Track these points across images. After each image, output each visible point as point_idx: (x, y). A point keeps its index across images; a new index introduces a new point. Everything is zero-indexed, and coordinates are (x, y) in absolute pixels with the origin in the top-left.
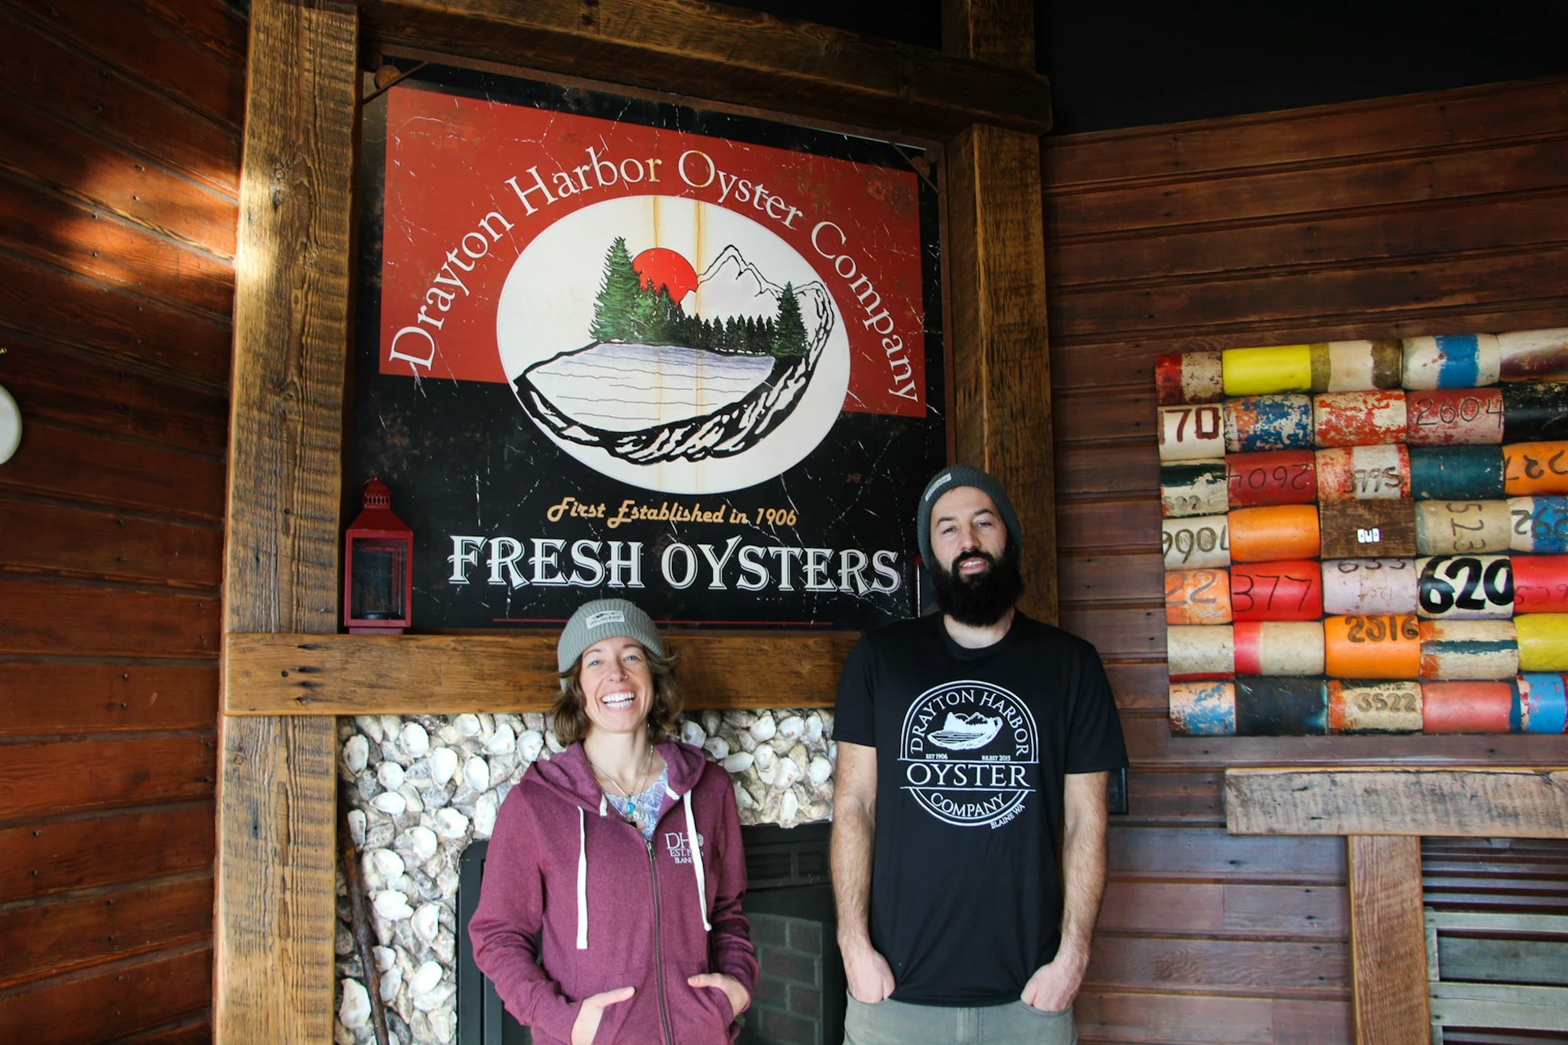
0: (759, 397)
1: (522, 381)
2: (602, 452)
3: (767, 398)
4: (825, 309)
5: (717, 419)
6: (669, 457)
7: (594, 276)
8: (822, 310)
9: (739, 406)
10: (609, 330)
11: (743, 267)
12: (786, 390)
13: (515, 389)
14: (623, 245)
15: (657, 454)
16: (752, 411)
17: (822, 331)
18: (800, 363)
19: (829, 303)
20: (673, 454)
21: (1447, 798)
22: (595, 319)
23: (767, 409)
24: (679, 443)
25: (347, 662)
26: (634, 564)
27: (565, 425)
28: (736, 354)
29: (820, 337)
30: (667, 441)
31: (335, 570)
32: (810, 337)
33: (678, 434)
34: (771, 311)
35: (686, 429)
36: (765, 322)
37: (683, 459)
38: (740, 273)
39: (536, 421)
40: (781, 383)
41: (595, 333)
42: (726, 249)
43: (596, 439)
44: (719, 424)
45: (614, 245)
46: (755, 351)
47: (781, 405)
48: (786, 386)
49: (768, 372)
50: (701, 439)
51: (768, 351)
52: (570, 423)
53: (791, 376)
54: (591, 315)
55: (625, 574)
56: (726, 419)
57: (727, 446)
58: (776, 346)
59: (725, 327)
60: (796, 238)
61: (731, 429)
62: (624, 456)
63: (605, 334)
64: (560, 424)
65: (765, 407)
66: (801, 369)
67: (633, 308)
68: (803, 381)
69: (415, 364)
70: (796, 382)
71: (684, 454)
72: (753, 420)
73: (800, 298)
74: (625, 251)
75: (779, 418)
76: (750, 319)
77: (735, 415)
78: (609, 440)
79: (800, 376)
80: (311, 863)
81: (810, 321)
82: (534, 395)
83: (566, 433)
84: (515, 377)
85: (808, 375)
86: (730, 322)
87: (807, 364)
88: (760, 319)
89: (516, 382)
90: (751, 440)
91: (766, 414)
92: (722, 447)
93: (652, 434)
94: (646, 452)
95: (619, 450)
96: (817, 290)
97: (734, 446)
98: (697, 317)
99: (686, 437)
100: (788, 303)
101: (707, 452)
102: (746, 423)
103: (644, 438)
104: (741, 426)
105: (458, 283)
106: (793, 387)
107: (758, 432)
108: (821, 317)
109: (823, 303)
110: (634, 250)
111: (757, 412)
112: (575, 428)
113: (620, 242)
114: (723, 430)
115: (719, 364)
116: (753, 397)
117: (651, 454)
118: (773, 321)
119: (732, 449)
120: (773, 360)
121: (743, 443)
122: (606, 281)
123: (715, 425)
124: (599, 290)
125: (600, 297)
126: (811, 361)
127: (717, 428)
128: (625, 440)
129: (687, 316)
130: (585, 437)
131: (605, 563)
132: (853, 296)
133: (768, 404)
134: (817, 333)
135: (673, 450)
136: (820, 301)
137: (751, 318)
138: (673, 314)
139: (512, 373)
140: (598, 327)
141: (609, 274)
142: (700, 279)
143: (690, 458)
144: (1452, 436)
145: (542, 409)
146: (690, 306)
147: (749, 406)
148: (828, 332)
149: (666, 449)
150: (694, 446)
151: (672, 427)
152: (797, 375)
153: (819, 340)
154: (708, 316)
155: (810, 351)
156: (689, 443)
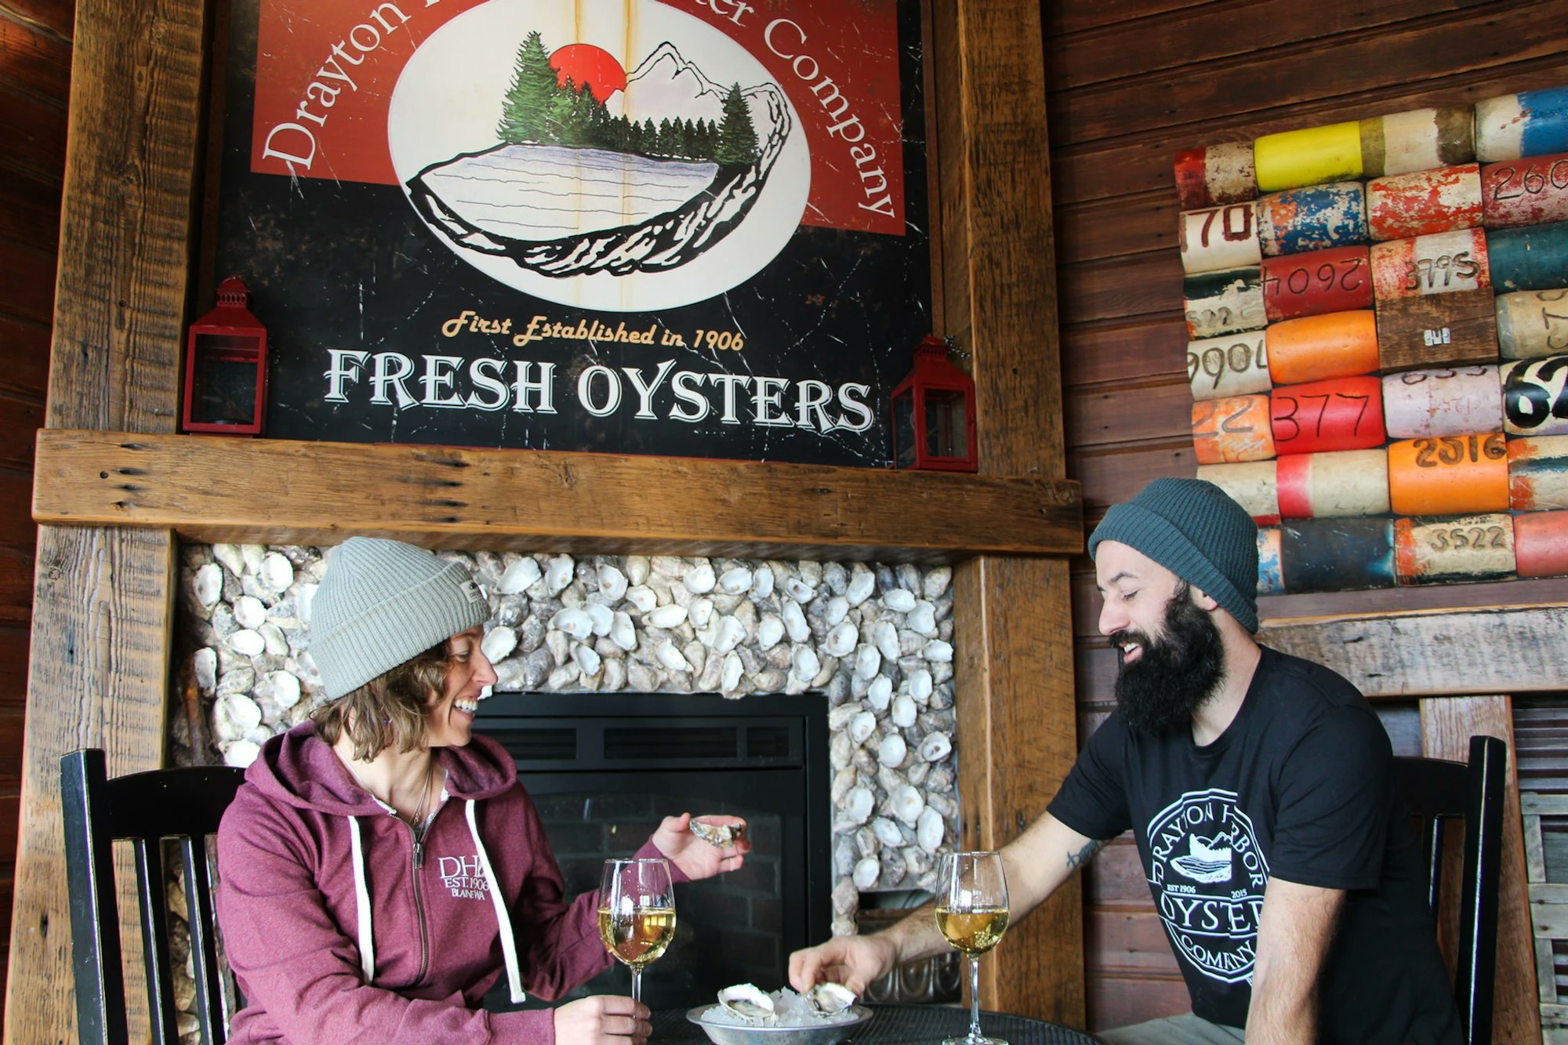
0: (699, 207)
1: (416, 184)
2: (509, 262)
3: (708, 208)
4: (780, 113)
5: (648, 229)
6: (589, 270)
7: (505, 71)
8: (776, 114)
9: (675, 216)
10: (520, 130)
11: (681, 66)
12: (731, 201)
13: (407, 191)
14: (539, 40)
15: (574, 266)
16: (690, 222)
17: (777, 137)
18: (749, 171)
19: (786, 106)
20: (593, 266)
21: (1541, 642)
22: (503, 118)
23: (709, 221)
24: (600, 255)
25: (178, 465)
26: (545, 387)
27: (465, 232)
28: (670, 159)
29: (774, 143)
30: (586, 252)
31: (176, 369)
32: (762, 143)
33: (600, 245)
34: (713, 113)
35: (610, 240)
36: (706, 125)
37: (605, 273)
38: (678, 72)
39: (432, 227)
40: (725, 193)
41: (503, 133)
42: (661, 46)
43: (502, 248)
44: (650, 235)
45: (528, 40)
46: (694, 156)
47: (726, 216)
48: (731, 196)
49: (710, 180)
50: (627, 251)
51: (710, 157)
52: (472, 229)
53: (738, 185)
54: (499, 114)
55: (534, 398)
56: (658, 230)
57: (659, 259)
58: (720, 152)
59: (658, 130)
60: (747, 36)
61: (664, 241)
62: (535, 267)
63: (515, 134)
64: (459, 230)
65: (705, 218)
66: (751, 177)
67: (548, 107)
68: (752, 191)
69: (292, 162)
70: (745, 191)
71: (608, 267)
72: (691, 232)
73: (750, 100)
74: (540, 46)
75: (723, 231)
76: (689, 122)
77: (669, 226)
78: (517, 250)
79: (750, 186)
80: (135, 694)
81: (762, 126)
82: (429, 198)
83: (466, 240)
84: (408, 179)
85: (759, 185)
86: (665, 124)
87: (758, 172)
88: (701, 123)
89: (408, 184)
90: (688, 254)
91: (706, 226)
92: (653, 261)
93: (567, 245)
94: (561, 263)
95: (529, 260)
96: (771, 93)
97: (667, 260)
98: (625, 118)
99: (609, 248)
100: (736, 105)
101: (635, 265)
102: (683, 234)
103: (559, 248)
104: (676, 238)
105: (345, 77)
106: (740, 197)
107: (696, 245)
108: (775, 122)
109: (778, 106)
110: (552, 44)
111: (696, 223)
112: (477, 235)
113: (535, 37)
114: (654, 242)
115: (651, 170)
116: (691, 206)
117: (567, 266)
118: (717, 125)
119: (665, 264)
120: (716, 167)
121: (679, 257)
122: (518, 78)
123: (645, 236)
124: (509, 87)
125: (510, 95)
126: (763, 169)
127: (647, 240)
128: (537, 250)
129: (612, 117)
130: (489, 245)
131: (510, 385)
132: (815, 100)
133: (709, 215)
134: (771, 139)
135: (594, 262)
136: (774, 104)
137: (689, 120)
138: (596, 115)
139: (404, 173)
140: (507, 127)
141: (521, 70)
142: (629, 77)
143: (615, 272)
144: (1541, 210)
145: (438, 214)
146: (615, 106)
147: (686, 216)
148: (783, 139)
149: (585, 261)
150: (619, 259)
151: (593, 237)
152: (745, 184)
153: (772, 147)
154: (638, 116)
155: (761, 158)
156: (614, 255)
